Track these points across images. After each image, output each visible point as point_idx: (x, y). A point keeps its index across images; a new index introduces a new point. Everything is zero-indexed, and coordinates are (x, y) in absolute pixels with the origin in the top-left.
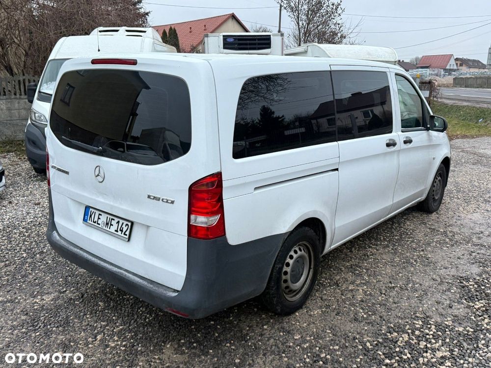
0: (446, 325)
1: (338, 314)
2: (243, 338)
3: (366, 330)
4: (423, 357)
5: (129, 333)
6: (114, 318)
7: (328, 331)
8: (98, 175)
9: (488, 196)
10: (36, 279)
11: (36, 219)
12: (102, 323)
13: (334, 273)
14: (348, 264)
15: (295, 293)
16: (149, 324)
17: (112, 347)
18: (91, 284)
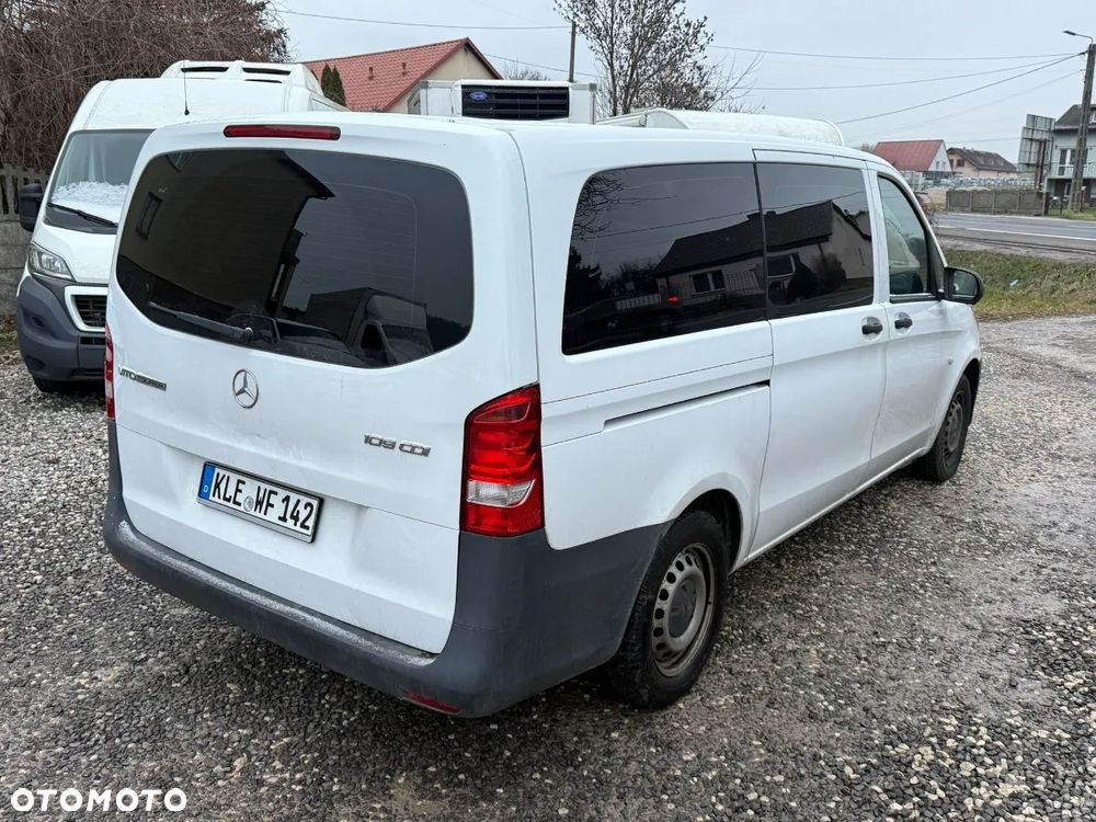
0: (1010, 725)
1: (770, 704)
2: (569, 760)
3: (838, 739)
4: (971, 795)
5: (306, 753)
6: (267, 719)
7: (755, 743)
8: (242, 391)
9: (1056, 445)
10: (72, 634)
11: (54, 495)
12: (240, 731)
13: (749, 614)
14: (775, 594)
15: (674, 660)
16: (351, 732)
17: (271, 786)
18: (202, 642)
